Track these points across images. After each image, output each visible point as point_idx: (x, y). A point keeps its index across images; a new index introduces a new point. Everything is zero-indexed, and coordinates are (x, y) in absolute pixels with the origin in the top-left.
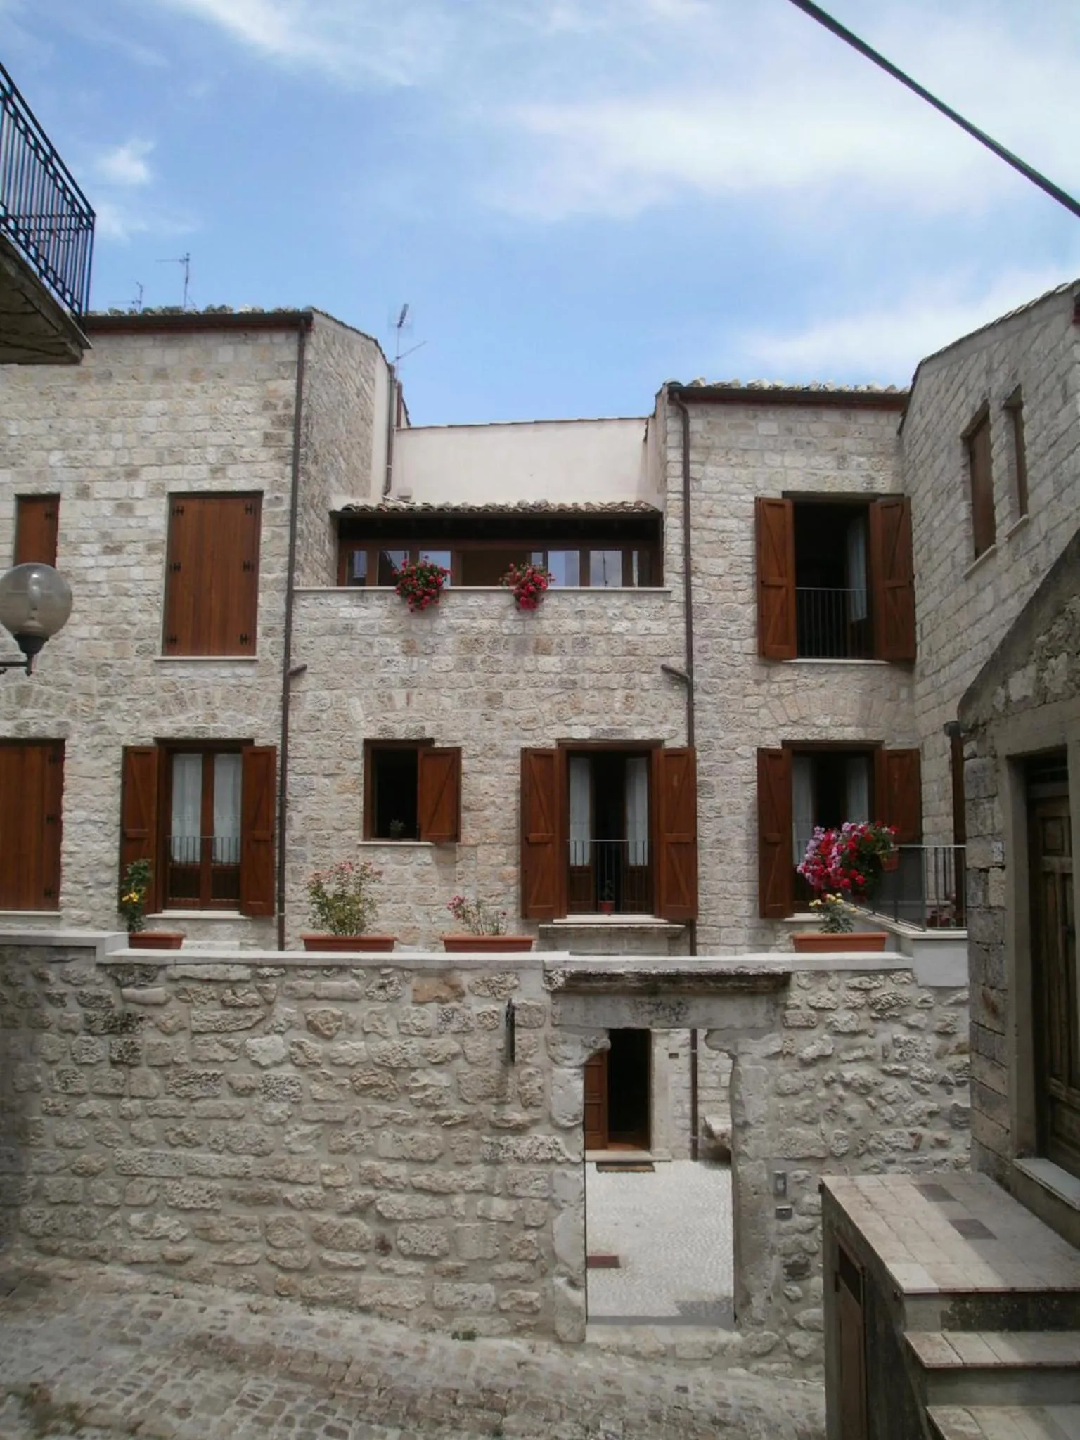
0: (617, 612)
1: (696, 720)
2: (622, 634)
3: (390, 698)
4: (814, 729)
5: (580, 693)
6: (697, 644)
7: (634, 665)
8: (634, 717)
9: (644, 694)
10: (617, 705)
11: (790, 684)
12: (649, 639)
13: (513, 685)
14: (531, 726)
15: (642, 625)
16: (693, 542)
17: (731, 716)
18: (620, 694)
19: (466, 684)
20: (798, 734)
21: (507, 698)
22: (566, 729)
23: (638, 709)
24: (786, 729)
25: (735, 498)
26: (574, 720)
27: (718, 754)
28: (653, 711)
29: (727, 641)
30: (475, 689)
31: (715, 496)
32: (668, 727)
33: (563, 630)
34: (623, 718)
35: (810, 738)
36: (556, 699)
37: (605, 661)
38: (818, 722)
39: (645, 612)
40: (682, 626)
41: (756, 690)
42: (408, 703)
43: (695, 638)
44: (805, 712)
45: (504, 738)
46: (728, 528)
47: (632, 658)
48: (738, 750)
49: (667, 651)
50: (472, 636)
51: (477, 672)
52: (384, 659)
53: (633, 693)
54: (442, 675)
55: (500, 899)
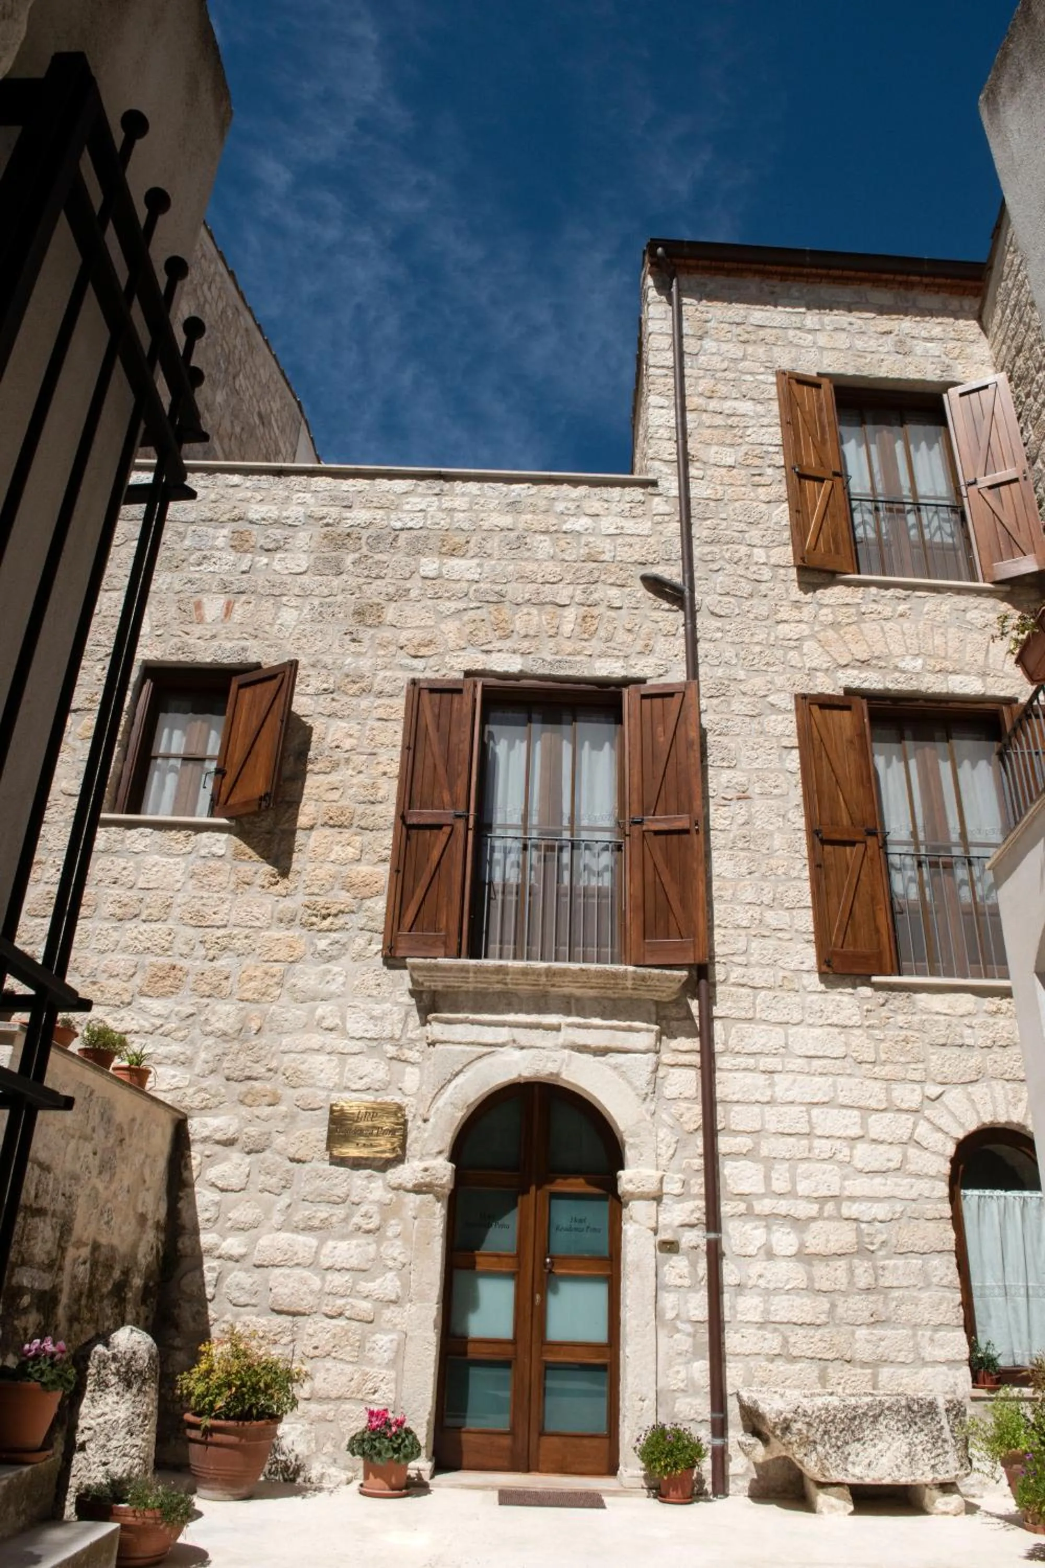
0: (572, 506)
1: (701, 652)
2: (579, 534)
3: (198, 606)
4: (897, 675)
5: (506, 610)
6: (698, 551)
7: (596, 574)
8: (595, 645)
9: (613, 614)
10: (567, 628)
11: (853, 610)
12: (620, 540)
13: (400, 595)
14: (423, 651)
15: (608, 525)
16: (690, 426)
17: (758, 649)
18: (571, 614)
19: (326, 592)
20: (873, 681)
21: (390, 614)
22: (483, 657)
23: (602, 633)
24: (849, 671)
25: (749, 378)
26: (498, 645)
27: (738, 705)
28: (629, 638)
29: (743, 550)
30: (340, 598)
31: (719, 375)
32: (652, 660)
33: (486, 525)
34: (580, 645)
35: (890, 686)
36: (466, 617)
37: (552, 569)
38: (901, 665)
39: (615, 508)
40: (674, 527)
41: (796, 615)
42: (226, 615)
43: (695, 542)
44: (879, 649)
45: (375, 669)
46: (741, 411)
47: (594, 565)
48: (771, 699)
49: (650, 558)
50: (343, 528)
51: (344, 577)
52: (198, 554)
53: (595, 611)
54: (289, 579)
55: (340, 921)
